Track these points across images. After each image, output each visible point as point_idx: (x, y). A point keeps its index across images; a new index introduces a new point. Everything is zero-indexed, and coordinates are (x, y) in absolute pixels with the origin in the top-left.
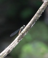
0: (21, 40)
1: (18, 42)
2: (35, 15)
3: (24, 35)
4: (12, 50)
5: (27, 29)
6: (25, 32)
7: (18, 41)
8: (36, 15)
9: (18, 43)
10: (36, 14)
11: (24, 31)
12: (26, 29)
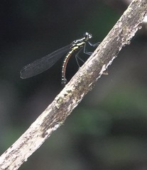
0: (54, 129)
1: (43, 136)
2: (116, 26)
3: (69, 108)
4: (17, 168)
5: (82, 82)
6: (71, 98)
7: (44, 131)
8: (118, 25)
9: (43, 140)
10: (121, 23)
11: (69, 92)
12: (79, 84)
